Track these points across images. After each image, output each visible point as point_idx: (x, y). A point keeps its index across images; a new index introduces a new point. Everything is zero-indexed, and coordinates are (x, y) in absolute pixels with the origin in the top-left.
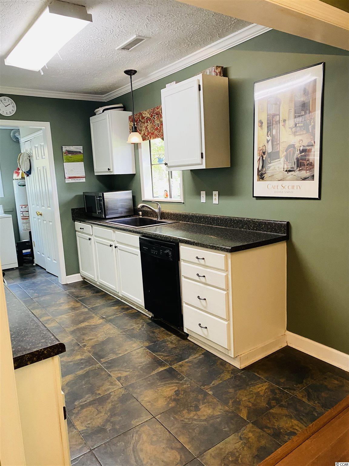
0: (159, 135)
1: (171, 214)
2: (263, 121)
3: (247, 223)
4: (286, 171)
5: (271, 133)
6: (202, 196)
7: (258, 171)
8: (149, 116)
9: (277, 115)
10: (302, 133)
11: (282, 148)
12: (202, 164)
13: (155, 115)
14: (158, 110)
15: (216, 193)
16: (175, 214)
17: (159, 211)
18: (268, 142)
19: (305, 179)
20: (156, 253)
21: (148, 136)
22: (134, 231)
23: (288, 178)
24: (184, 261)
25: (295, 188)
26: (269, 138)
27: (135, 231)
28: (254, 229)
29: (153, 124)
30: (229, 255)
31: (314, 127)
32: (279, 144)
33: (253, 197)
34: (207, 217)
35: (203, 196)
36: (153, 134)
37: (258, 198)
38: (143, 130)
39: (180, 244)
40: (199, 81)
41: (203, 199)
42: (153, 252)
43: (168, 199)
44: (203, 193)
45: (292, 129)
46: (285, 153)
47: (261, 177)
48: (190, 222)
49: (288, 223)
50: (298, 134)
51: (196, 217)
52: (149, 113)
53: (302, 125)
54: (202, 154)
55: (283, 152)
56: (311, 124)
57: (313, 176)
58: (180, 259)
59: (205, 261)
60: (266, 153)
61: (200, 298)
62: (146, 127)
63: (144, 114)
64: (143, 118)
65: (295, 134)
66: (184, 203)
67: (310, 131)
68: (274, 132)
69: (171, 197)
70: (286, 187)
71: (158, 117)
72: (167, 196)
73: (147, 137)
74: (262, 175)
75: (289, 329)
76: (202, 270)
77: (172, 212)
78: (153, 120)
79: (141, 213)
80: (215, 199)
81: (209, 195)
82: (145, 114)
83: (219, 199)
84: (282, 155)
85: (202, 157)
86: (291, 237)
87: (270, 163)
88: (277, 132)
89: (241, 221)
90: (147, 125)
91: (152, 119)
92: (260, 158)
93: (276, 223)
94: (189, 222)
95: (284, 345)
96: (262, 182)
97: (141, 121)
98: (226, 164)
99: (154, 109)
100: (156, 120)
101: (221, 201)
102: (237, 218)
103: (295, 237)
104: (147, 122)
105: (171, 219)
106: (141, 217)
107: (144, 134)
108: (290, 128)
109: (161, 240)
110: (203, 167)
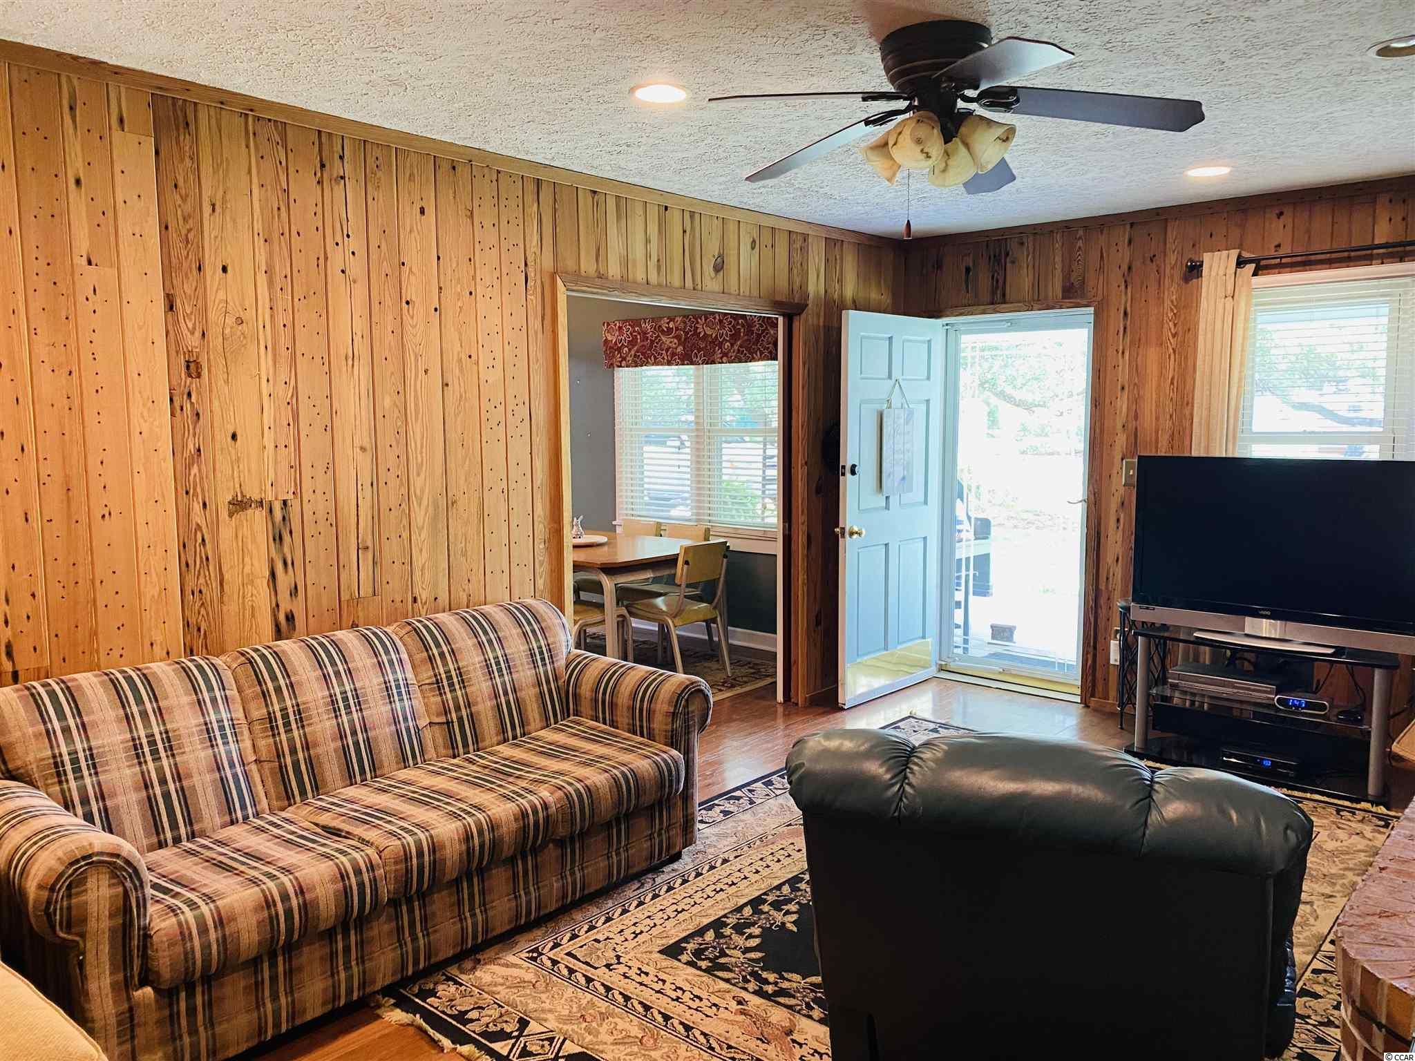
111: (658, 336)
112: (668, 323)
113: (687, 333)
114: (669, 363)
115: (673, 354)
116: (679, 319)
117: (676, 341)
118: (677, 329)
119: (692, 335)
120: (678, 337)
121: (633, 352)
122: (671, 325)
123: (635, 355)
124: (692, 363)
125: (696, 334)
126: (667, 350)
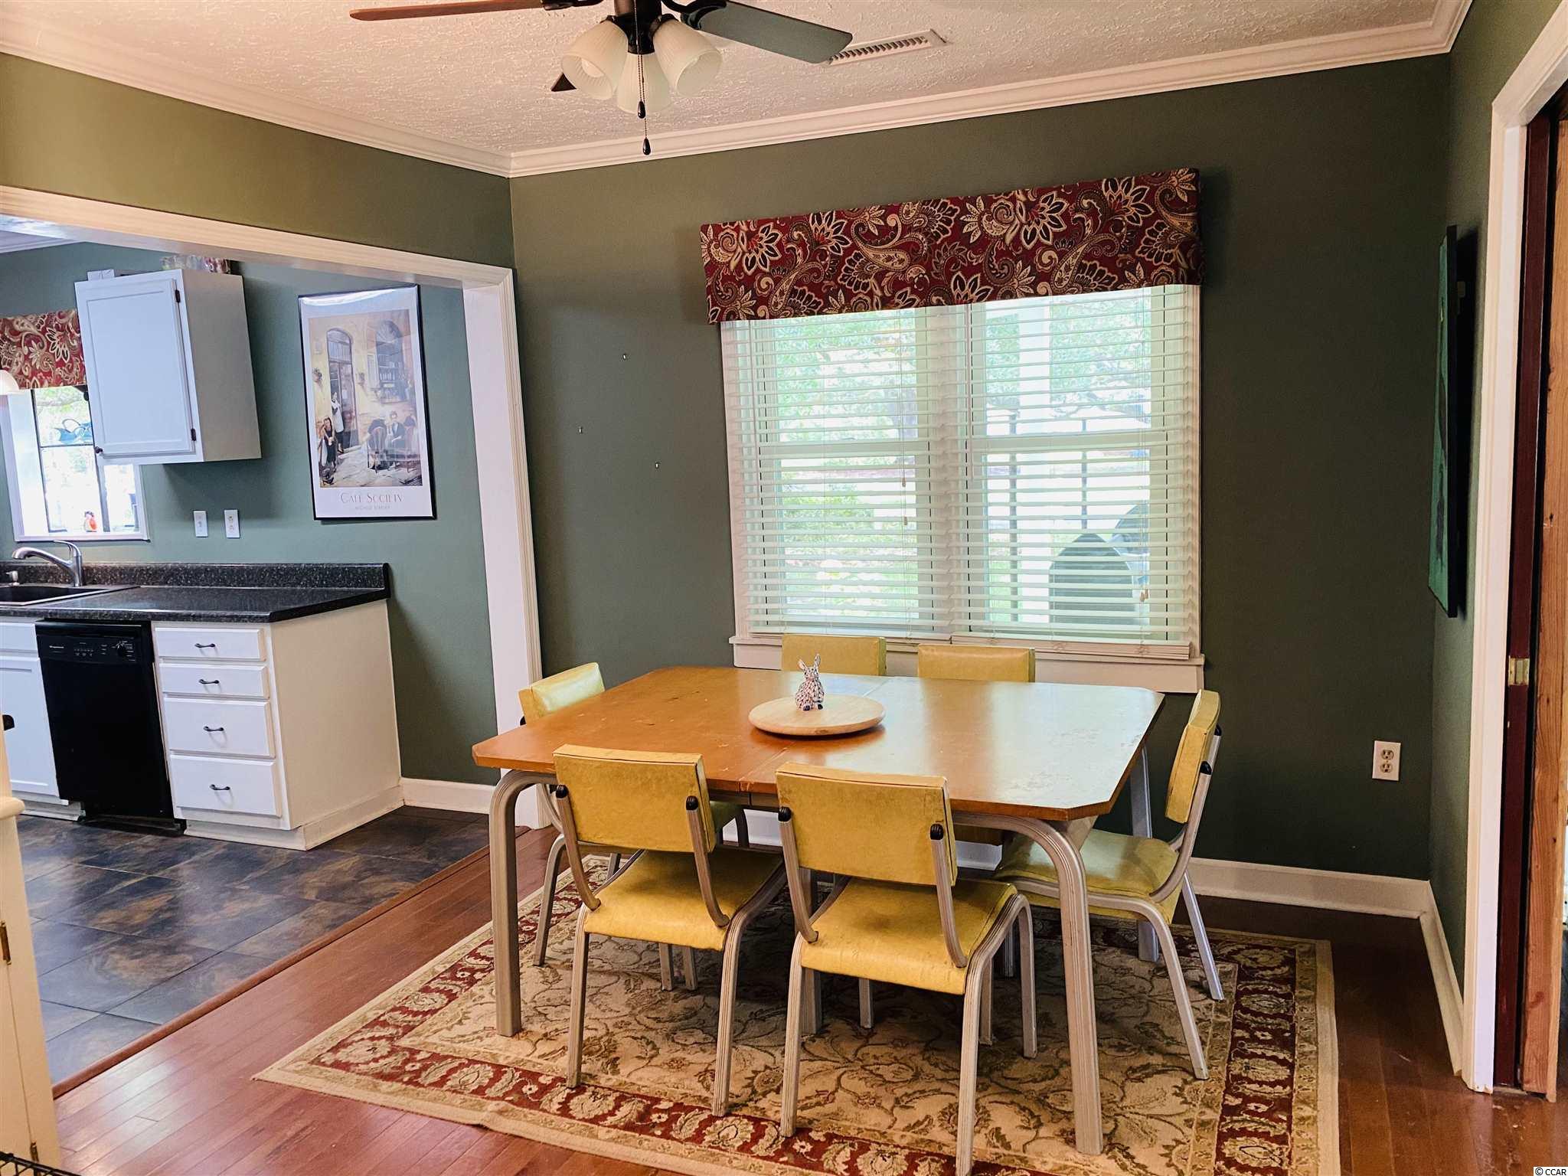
0: (67, 378)
1: (114, 569)
2: (321, 372)
3: (306, 574)
4: (373, 468)
5: (338, 395)
6: (196, 522)
7: (321, 468)
8: (33, 330)
9: (347, 363)
10: (394, 400)
11: (361, 427)
12: (194, 452)
13: (55, 330)
14: (64, 321)
15: (231, 515)
16: (126, 568)
17: (75, 564)
18: (334, 411)
19: (407, 483)
20: (88, 653)
21: (34, 378)
22: (15, 612)
23: (377, 481)
24: (166, 659)
25: (392, 499)
26: (337, 405)
27: (21, 612)
28: (322, 585)
29: (47, 350)
30: (267, 628)
31: (413, 392)
32: (356, 416)
33: (316, 519)
34: (214, 570)
35: (200, 523)
36: (48, 374)
37: (326, 521)
38: (17, 363)
39: (153, 624)
40: (175, 282)
41: (201, 527)
42: (81, 653)
43: (100, 534)
44: (200, 515)
45: (376, 392)
46: (368, 435)
47: (328, 479)
48: (170, 584)
49: (386, 566)
50: (387, 401)
51: (186, 571)
52: (33, 324)
53: (392, 386)
54: (193, 431)
55: (365, 433)
56: (407, 387)
57: (420, 477)
58: (156, 658)
59: (216, 650)
60: (333, 433)
61: (210, 728)
62: (26, 358)
63: (17, 323)
64: (16, 333)
65: (382, 400)
66: (148, 541)
67: (408, 398)
68: (345, 394)
69: (107, 529)
70: (376, 499)
71: (64, 335)
72: (93, 526)
73: (31, 379)
74: (328, 475)
75: (405, 774)
76: (209, 670)
77: (117, 565)
78: (49, 343)
79: (14, 574)
80: (232, 525)
81: (215, 517)
82: (22, 325)
83: (241, 525)
84: (364, 437)
85: (194, 438)
86: (394, 591)
87: (343, 453)
88: (349, 394)
89: (293, 570)
90: (30, 353)
91: (43, 338)
92: (321, 443)
93: (364, 568)
94: (166, 583)
95: (399, 805)
96: (329, 489)
97: (9, 340)
98: (251, 451)
99: (50, 316)
100: (56, 342)
101: (246, 532)
102: (286, 564)
103: (402, 591)
104: (29, 344)
105: (114, 582)
106: (16, 584)
107: (21, 373)
108: (372, 389)
109: (102, 622)
110: (199, 458)
111: (855, 247)
112: (884, 217)
113: (932, 238)
114: (886, 303)
115: (897, 285)
116: (911, 209)
117: (902, 255)
118: (907, 228)
119: (950, 240)
120: (909, 247)
121: (785, 286)
122: (892, 220)
123: (793, 292)
124: (951, 301)
125: (959, 234)
126: (880, 277)
